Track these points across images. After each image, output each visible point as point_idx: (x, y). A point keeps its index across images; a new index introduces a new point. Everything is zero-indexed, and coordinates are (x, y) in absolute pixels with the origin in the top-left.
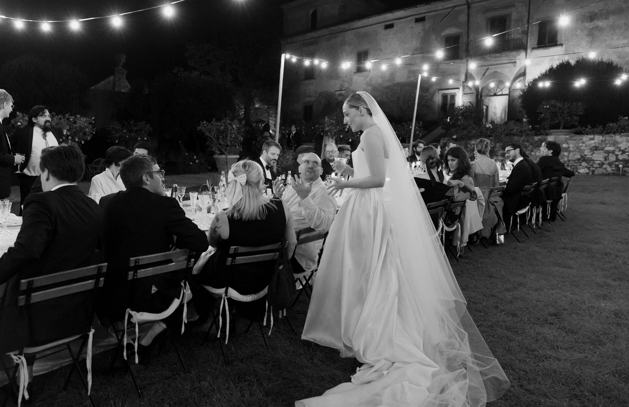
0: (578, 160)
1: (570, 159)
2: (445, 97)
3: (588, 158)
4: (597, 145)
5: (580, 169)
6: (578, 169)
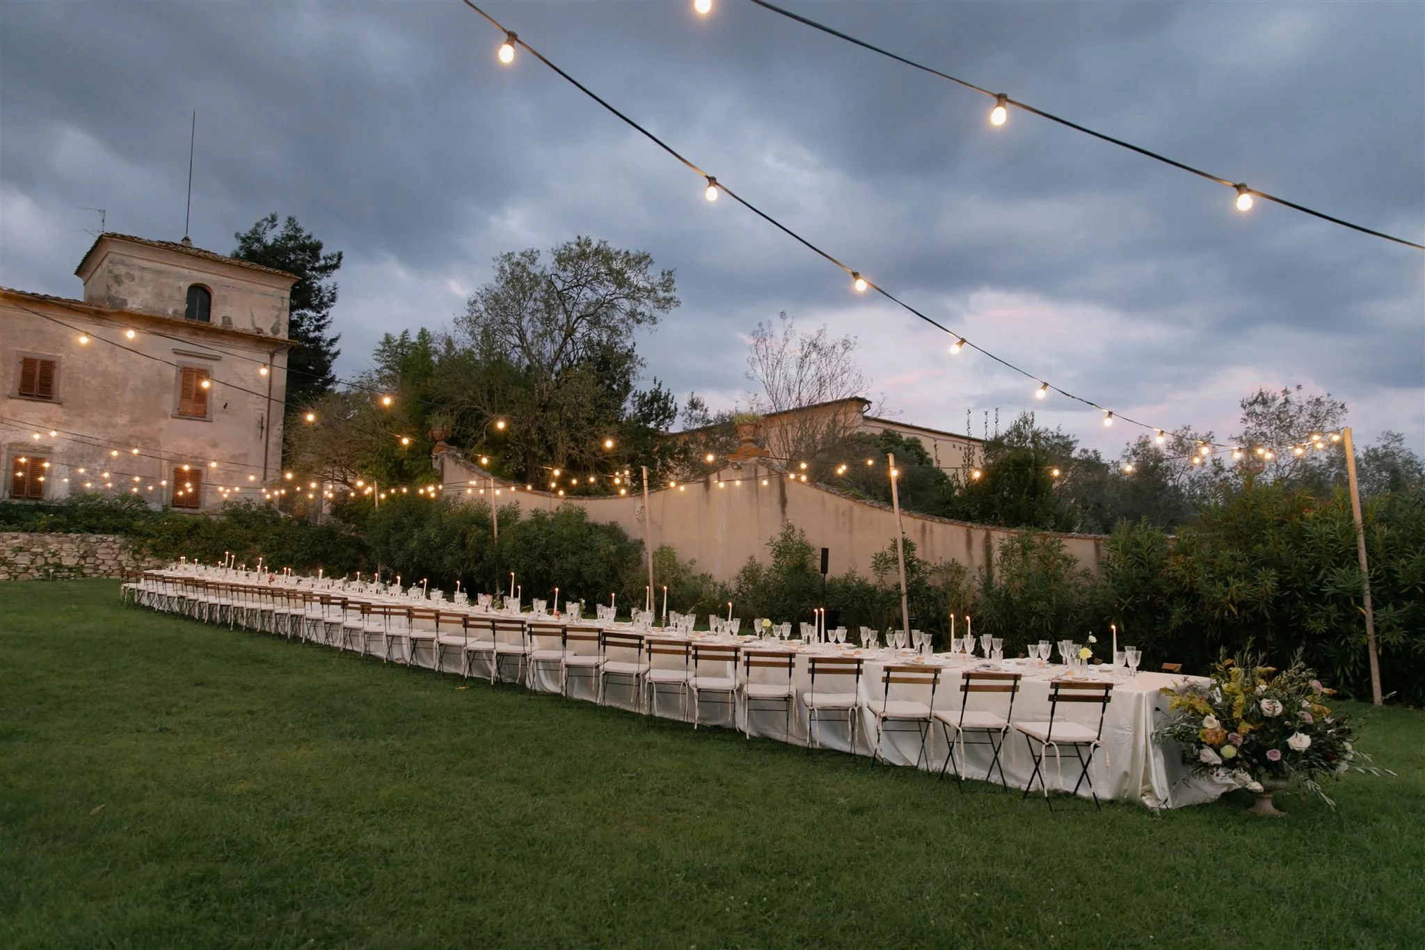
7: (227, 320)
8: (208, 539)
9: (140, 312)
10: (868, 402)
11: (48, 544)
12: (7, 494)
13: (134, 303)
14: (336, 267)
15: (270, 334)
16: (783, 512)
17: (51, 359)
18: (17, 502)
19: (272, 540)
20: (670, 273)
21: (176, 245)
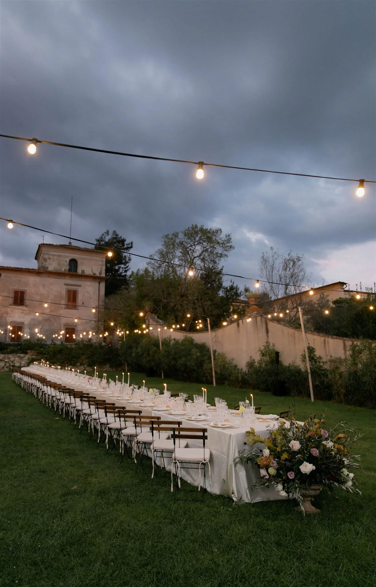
7: (83, 271)
8: (66, 354)
9: (53, 271)
10: (345, 284)
11: (10, 358)
12: (10, 340)
13: (51, 268)
14: (131, 247)
15: (99, 275)
16: (268, 336)
17: (23, 291)
18: (12, 343)
19: (89, 354)
20: (229, 235)
21: (66, 245)
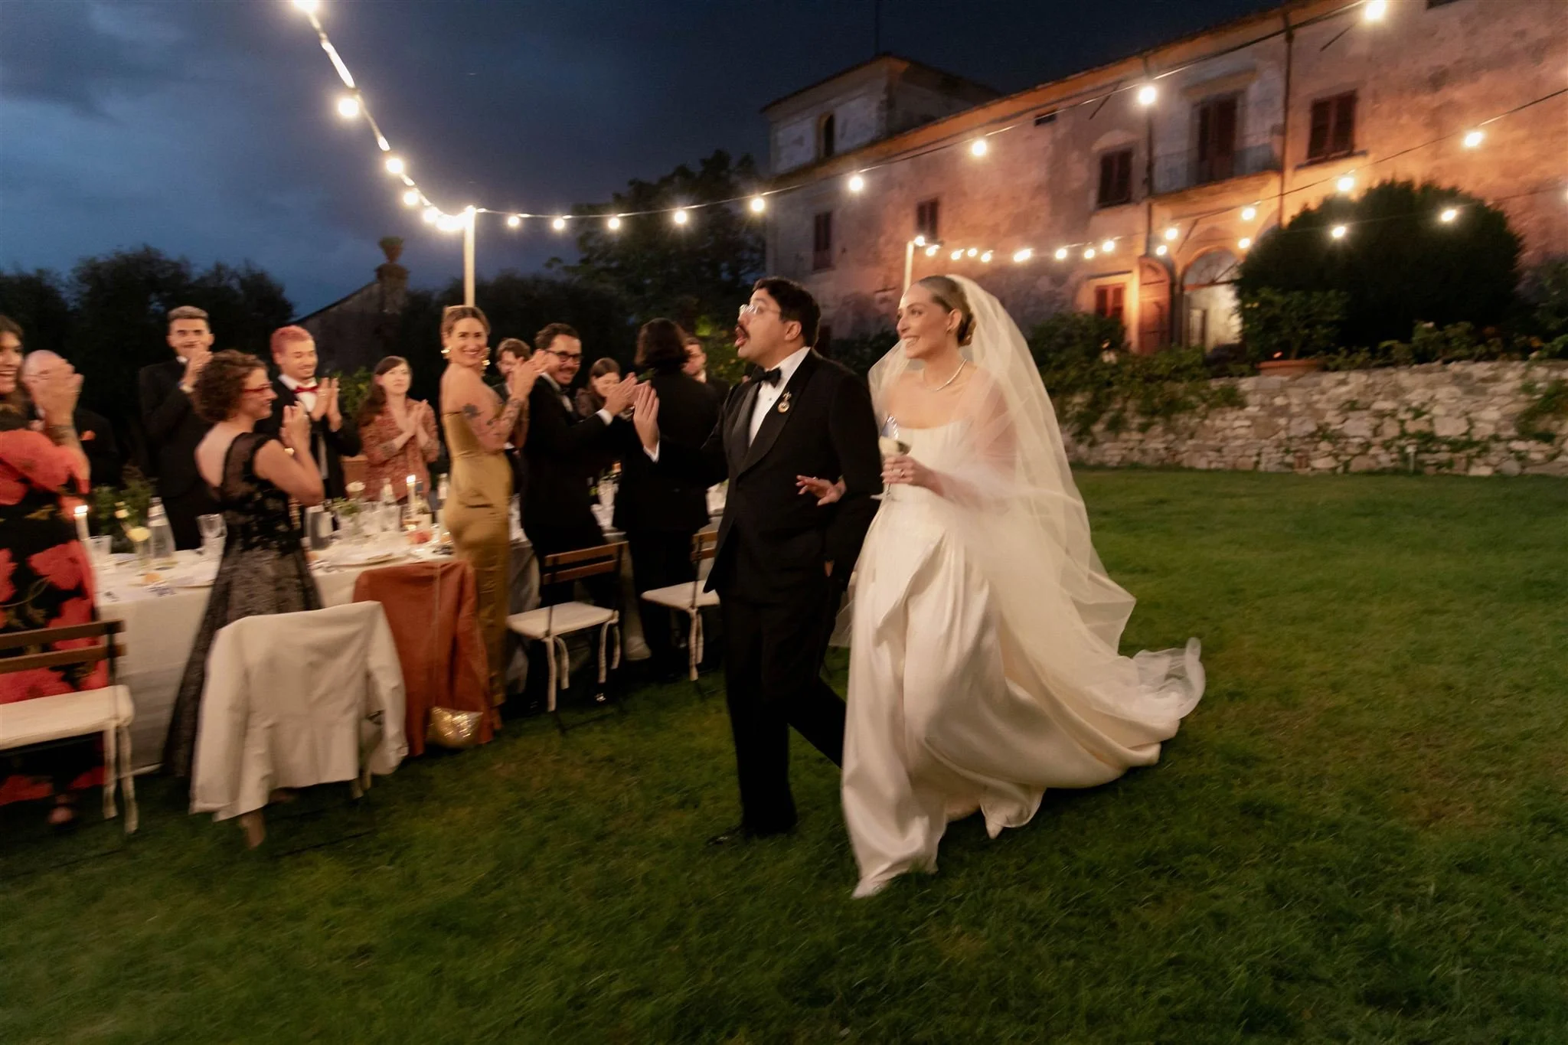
0: (1312, 435)
1: (1292, 433)
2: (1101, 293)
3: (1335, 430)
4: (1355, 398)
5: (1316, 459)
6: (1311, 460)
